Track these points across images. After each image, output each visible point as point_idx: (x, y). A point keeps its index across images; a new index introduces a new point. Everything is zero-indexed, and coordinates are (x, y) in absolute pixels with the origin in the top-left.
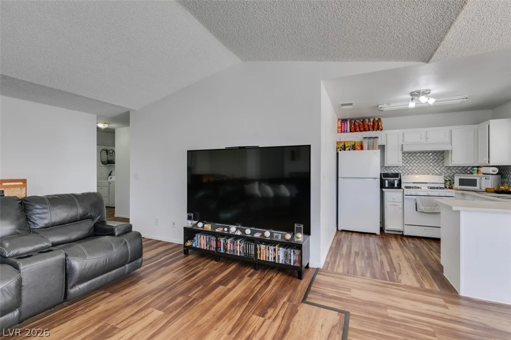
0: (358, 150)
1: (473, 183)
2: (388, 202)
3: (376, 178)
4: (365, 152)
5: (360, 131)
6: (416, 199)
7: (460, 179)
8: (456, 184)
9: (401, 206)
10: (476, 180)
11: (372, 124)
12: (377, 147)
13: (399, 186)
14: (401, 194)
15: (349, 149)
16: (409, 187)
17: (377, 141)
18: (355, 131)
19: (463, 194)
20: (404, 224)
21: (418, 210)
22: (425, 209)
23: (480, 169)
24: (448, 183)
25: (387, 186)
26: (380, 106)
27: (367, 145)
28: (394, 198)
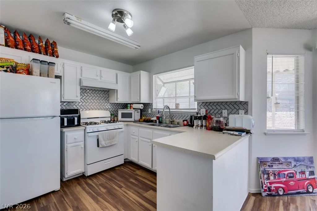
2: (69, 144)
3: (54, 117)
4: (35, 79)
5: (26, 50)
6: (98, 136)
7: (122, 113)
8: (120, 118)
9: (83, 146)
10: (131, 113)
11: (44, 46)
12: (54, 76)
13: (79, 124)
14: (83, 133)
16: (91, 123)
18: (16, 48)
20: (86, 165)
21: (100, 146)
22: (105, 143)
23: (132, 105)
25: (66, 124)
26: (67, 15)
27: (39, 70)
28: (76, 138)
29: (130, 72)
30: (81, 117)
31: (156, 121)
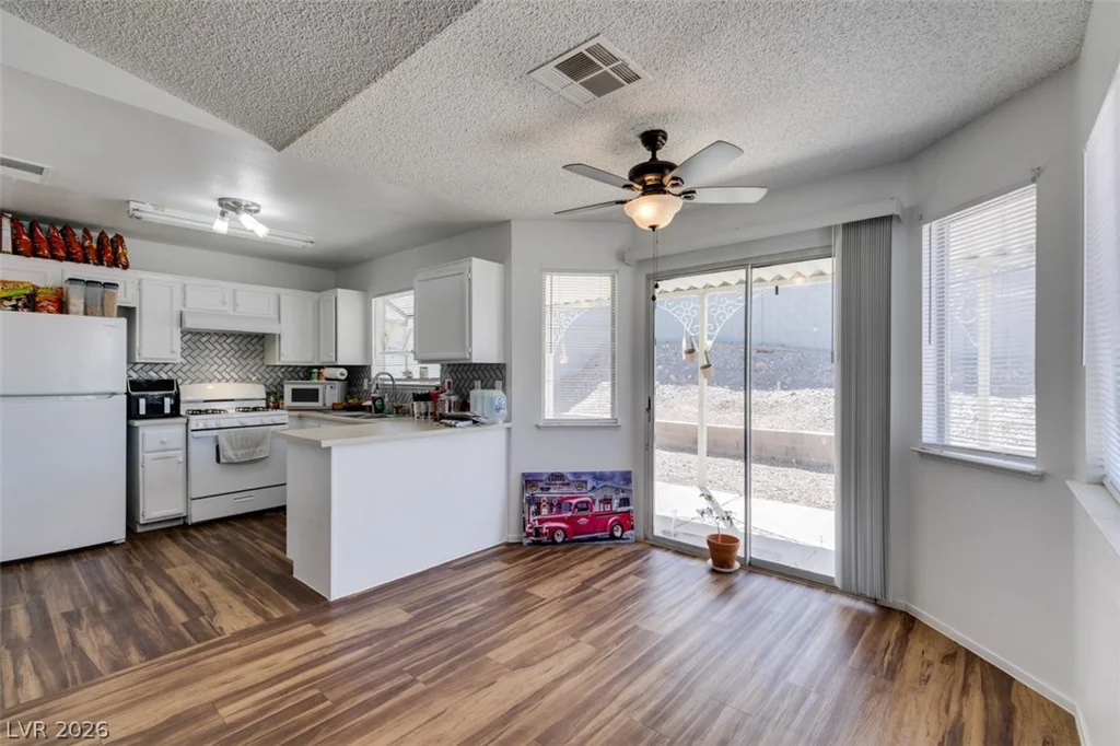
0: (49, 312)
1: (312, 395)
2: (148, 452)
3: (113, 394)
4: (74, 321)
5: (54, 257)
6: (217, 438)
7: (293, 390)
8: (288, 400)
9: (181, 458)
10: (317, 390)
11: (95, 245)
12: (115, 312)
13: (175, 412)
14: (182, 430)
15: (15, 308)
16: (200, 412)
17: (114, 295)
18: (36, 255)
19: (300, 417)
20: (189, 499)
21: (222, 460)
22: (236, 455)
23: (322, 370)
24: (272, 399)
25: (142, 411)
26: (133, 205)
27: (82, 301)
28: (165, 439)
29: (318, 289)
30: (182, 398)
31: (370, 407)
